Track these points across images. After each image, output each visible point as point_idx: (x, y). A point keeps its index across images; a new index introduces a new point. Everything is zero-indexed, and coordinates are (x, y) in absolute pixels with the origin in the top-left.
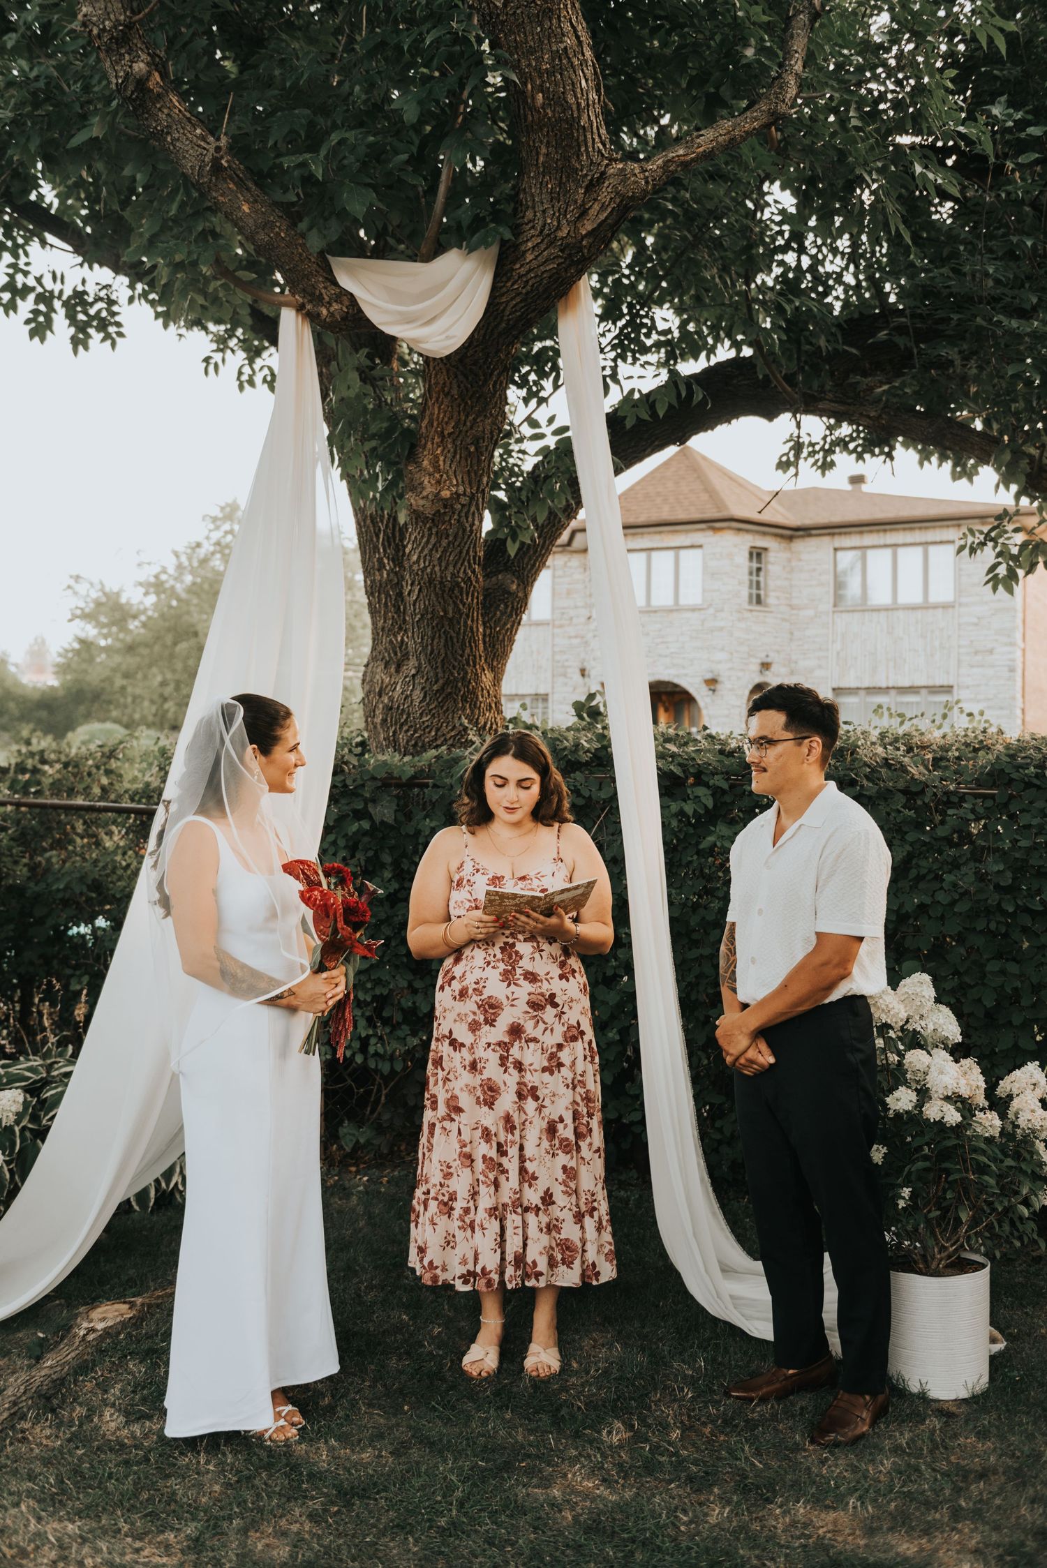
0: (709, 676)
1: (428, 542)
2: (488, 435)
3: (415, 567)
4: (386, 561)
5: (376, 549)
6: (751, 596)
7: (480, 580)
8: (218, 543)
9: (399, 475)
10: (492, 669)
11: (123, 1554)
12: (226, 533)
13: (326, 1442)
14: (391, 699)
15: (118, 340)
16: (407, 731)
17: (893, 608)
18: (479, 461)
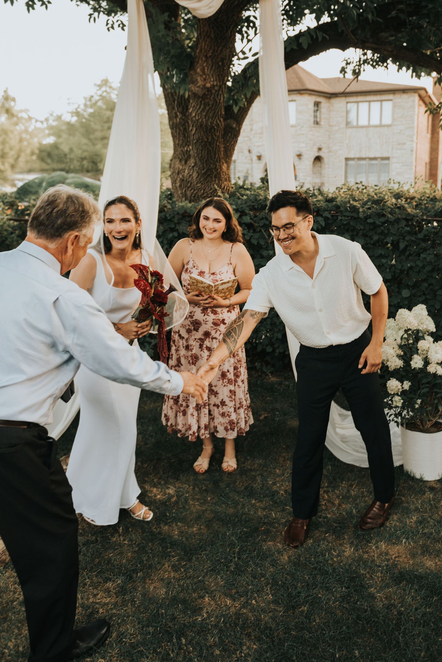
0: (298, 153)
1: (200, 108)
2: (227, 57)
3: (194, 119)
4: (178, 114)
5: (174, 108)
6: (314, 121)
7: (222, 123)
8: (101, 96)
9: (186, 75)
10: (226, 162)
11: (88, 599)
12: (104, 92)
13: (176, 525)
14: (183, 176)
15: (49, 5)
16: (191, 190)
17: (369, 126)
18: (223, 70)
